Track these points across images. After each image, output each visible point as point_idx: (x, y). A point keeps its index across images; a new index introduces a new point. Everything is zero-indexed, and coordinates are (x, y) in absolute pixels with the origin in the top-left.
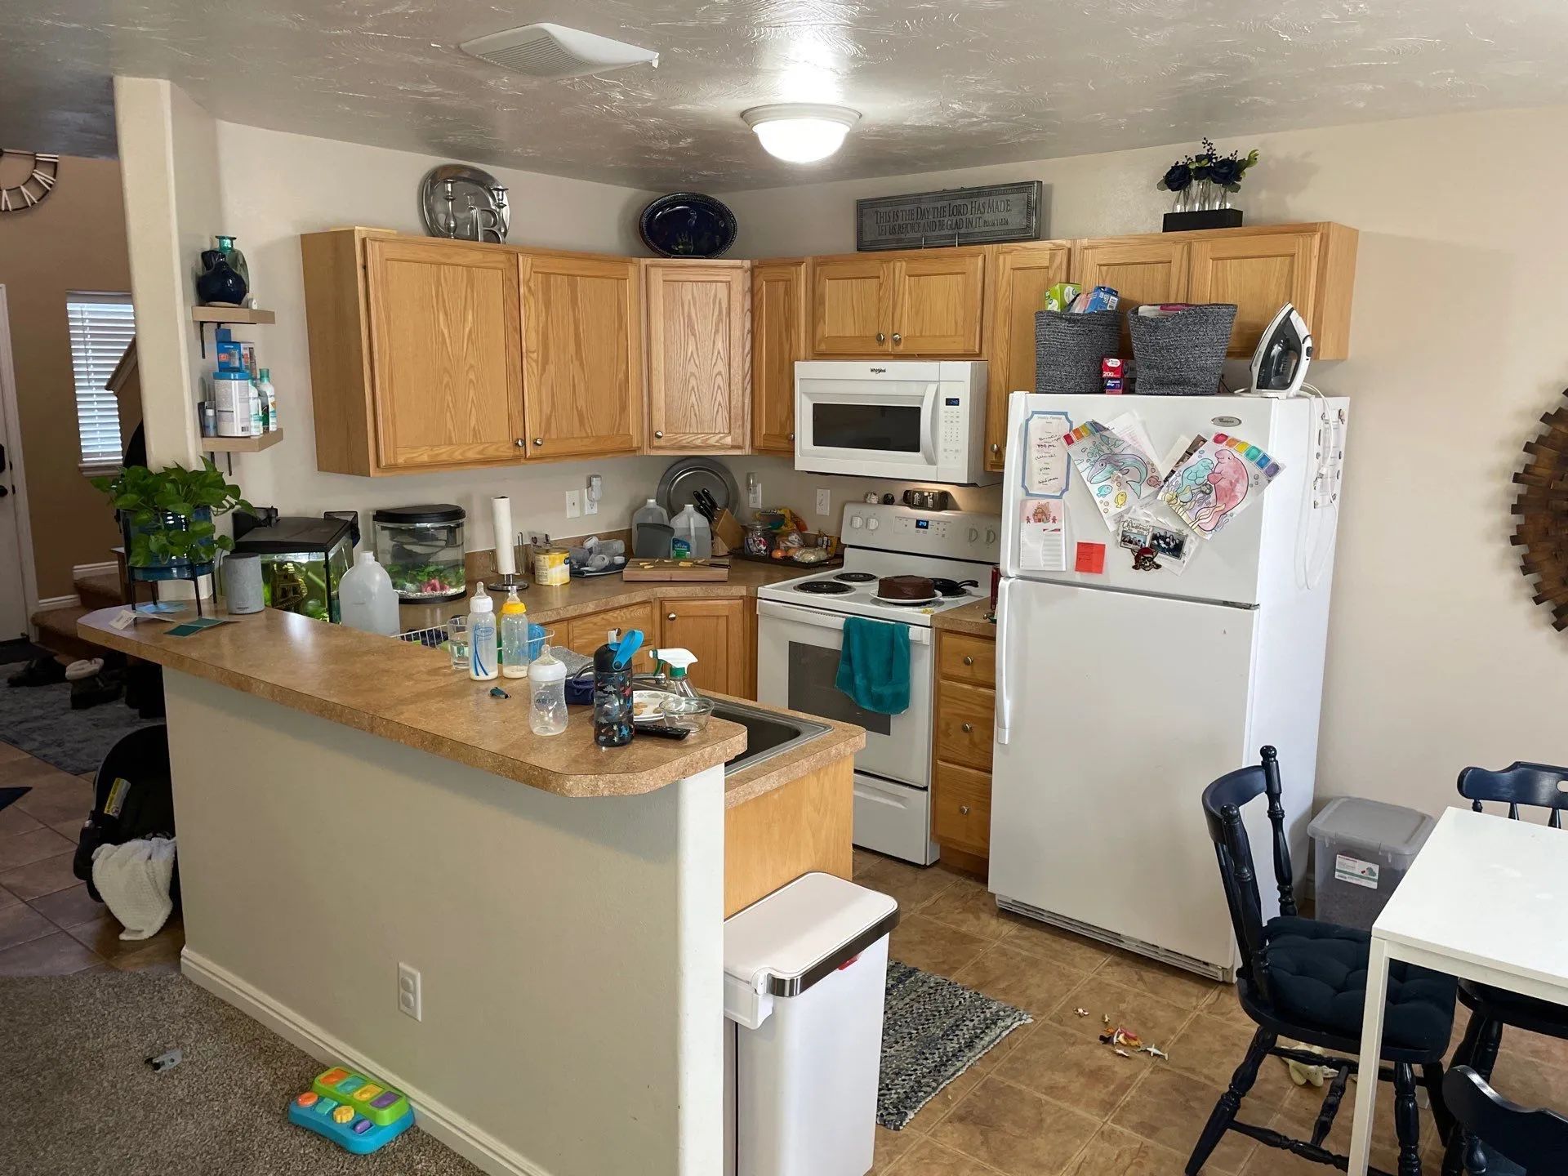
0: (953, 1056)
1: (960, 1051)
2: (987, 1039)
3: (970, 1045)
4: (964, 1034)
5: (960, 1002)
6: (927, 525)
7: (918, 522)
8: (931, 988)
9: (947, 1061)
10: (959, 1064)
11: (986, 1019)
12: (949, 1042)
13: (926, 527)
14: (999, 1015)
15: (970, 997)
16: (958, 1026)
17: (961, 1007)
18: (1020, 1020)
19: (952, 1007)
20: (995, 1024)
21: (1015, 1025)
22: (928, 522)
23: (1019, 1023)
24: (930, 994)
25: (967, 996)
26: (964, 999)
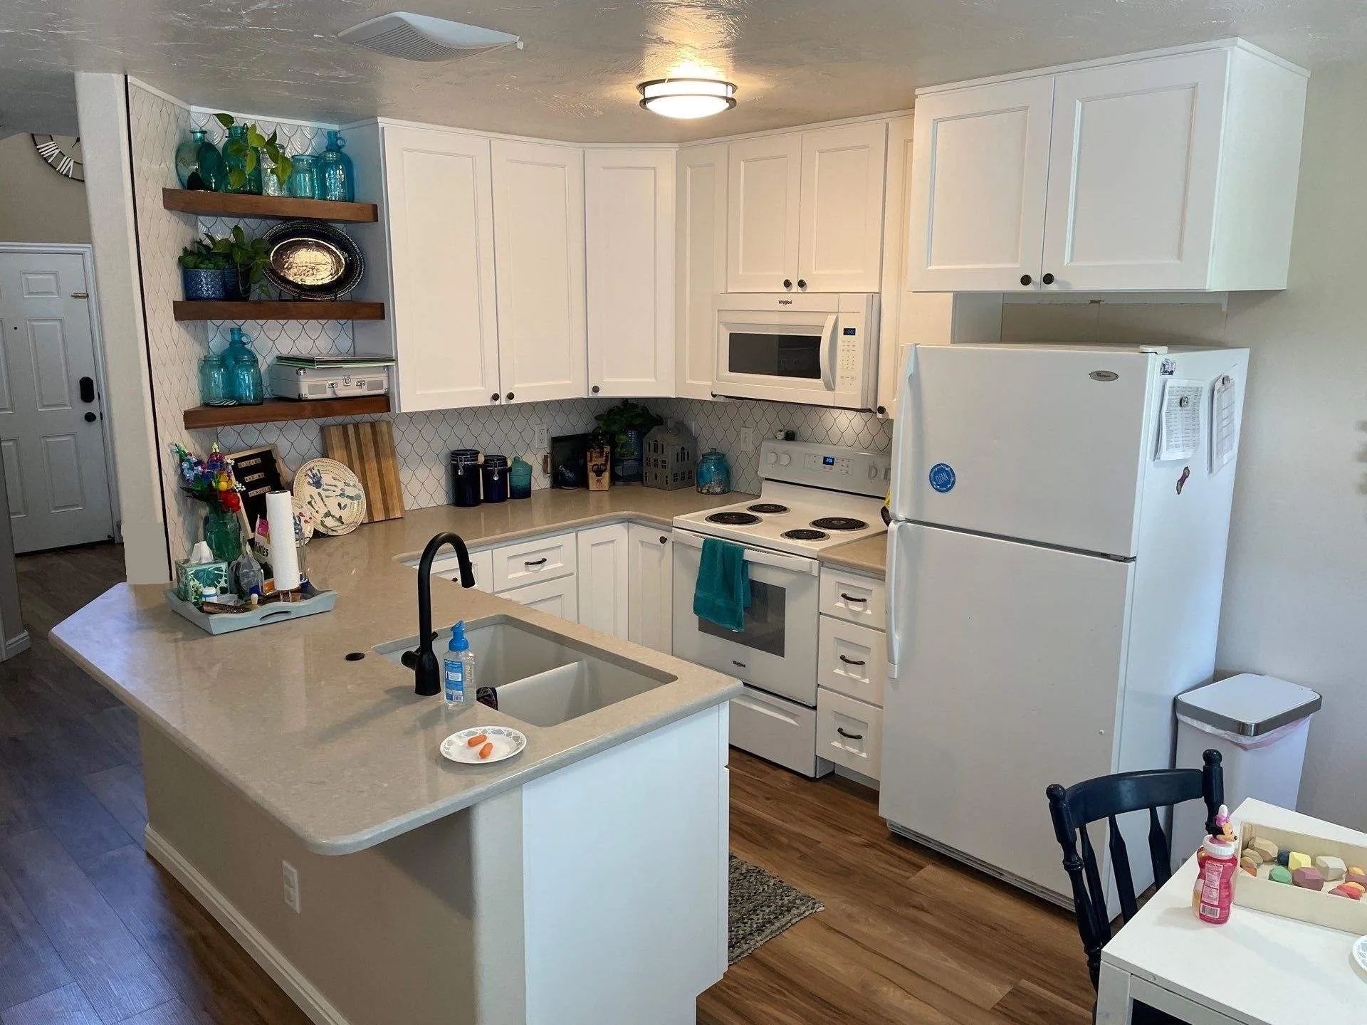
0: (743, 938)
1: (750, 934)
2: (778, 924)
3: (760, 930)
4: (758, 919)
5: (764, 889)
6: (833, 461)
7: (825, 458)
8: (742, 874)
9: (736, 943)
10: (745, 947)
11: (782, 906)
12: (742, 925)
13: (832, 464)
14: (795, 903)
15: (774, 885)
16: (755, 911)
17: (763, 894)
18: (813, 908)
19: (755, 893)
20: (789, 911)
21: (807, 913)
22: (833, 459)
23: (811, 911)
24: (739, 880)
25: (771, 884)
26: (768, 886)
